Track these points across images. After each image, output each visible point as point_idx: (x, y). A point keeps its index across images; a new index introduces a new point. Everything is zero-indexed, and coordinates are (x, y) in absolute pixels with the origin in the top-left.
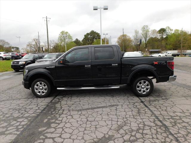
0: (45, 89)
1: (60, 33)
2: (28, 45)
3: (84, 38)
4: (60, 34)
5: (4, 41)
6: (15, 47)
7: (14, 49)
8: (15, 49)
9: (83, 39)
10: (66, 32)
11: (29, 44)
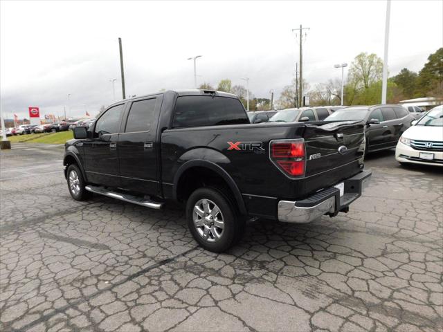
1: (354, 60)
2: (283, 94)
3: (426, 65)
4: (353, 63)
5: (243, 89)
6: (264, 100)
7: (261, 102)
8: (263, 102)
9: (424, 66)
10: (369, 54)
11: (287, 91)
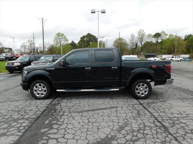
0: (45, 91)
2: (22, 47)
3: (80, 40)
4: (55, 36)
8: (8, 50)
11: (24, 45)
